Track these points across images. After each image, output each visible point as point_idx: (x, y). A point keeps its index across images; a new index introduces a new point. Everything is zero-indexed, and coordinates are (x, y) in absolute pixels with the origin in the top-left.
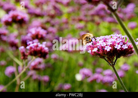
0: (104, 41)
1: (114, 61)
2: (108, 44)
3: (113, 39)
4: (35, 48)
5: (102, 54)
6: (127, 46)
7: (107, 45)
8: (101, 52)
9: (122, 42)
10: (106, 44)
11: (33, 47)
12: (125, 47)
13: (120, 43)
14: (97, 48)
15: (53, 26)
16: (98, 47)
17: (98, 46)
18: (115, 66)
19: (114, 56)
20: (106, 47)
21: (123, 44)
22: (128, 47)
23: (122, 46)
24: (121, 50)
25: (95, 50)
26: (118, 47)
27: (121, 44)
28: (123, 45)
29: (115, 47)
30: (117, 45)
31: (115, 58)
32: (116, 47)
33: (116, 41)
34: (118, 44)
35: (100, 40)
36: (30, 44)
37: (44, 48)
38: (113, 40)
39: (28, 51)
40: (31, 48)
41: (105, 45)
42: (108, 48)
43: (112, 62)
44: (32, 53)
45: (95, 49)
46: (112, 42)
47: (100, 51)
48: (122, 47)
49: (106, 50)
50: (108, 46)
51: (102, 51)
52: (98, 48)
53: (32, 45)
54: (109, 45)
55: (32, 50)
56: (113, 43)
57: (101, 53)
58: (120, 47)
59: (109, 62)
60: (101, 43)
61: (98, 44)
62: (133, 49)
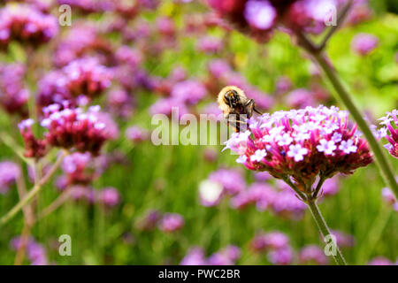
0: (286, 130)
1: (315, 186)
2: (297, 140)
3: (311, 123)
4: (68, 125)
5: (278, 167)
6: (354, 144)
7: (294, 143)
8: (275, 162)
9: (339, 131)
10: (291, 140)
11: (62, 122)
12: (349, 148)
13: (332, 135)
14: (264, 151)
15: (129, 41)
16: (268, 147)
17: (269, 144)
18: (316, 201)
19: (313, 174)
20: (292, 147)
21: (343, 139)
22: (358, 145)
23: (338, 144)
24: (336, 156)
25: (259, 156)
26: (328, 148)
27: (338, 138)
28: (343, 142)
29: (318, 147)
30: (323, 141)
31: (318, 178)
32: (320, 148)
33: (320, 128)
34: (329, 137)
35: (273, 126)
36: (51, 113)
37: (93, 125)
38: (314, 126)
39: (47, 134)
40: (55, 124)
41: (288, 143)
42: (296, 152)
43: (309, 191)
44: (59, 138)
45: (258, 152)
46: (308, 133)
47: (274, 157)
48: (341, 147)
49: (293, 158)
50: (298, 146)
51: (279, 158)
52: (267, 151)
53: (56, 116)
54: (300, 142)
55: (59, 129)
56: (312, 135)
57: (275, 165)
58: (335, 148)
59: (301, 189)
60: (275, 136)
61: (266, 139)
62: (372, 153)
